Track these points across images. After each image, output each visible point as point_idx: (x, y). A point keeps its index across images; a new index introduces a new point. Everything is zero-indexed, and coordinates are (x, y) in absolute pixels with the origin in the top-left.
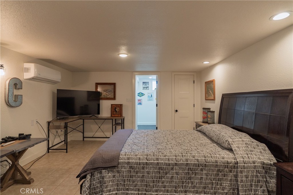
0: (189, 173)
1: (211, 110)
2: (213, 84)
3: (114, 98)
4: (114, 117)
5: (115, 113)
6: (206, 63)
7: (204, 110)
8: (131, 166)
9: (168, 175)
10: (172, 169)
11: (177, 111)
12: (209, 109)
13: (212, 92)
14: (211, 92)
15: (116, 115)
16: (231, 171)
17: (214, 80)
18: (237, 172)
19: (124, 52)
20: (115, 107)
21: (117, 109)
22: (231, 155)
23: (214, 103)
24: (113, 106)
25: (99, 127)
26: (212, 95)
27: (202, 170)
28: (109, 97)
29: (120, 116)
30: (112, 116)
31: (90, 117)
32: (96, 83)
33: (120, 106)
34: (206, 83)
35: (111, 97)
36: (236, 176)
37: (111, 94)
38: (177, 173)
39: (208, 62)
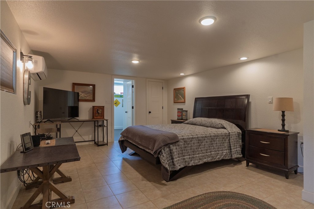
0: (211, 141)
1: (184, 110)
2: (183, 91)
3: (93, 100)
4: (96, 119)
5: (97, 115)
6: (182, 74)
7: (179, 110)
8: (185, 141)
9: (203, 144)
10: (204, 140)
11: (150, 112)
12: (182, 109)
13: (182, 97)
14: (180, 97)
15: (99, 117)
16: (227, 138)
17: (185, 87)
18: (229, 138)
19: (136, 58)
20: (97, 109)
21: (99, 111)
22: (225, 130)
23: (185, 105)
24: (95, 108)
25: (77, 131)
26: (182, 99)
27: (216, 139)
28: (87, 98)
29: (102, 117)
30: (93, 118)
31: (68, 120)
32: (73, 83)
33: (102, 107)
34: (174, 89)
35: (89, 99)
36: (229, 140)
37: (89, 96)
38: (207, 142)
39: (183, 74)
